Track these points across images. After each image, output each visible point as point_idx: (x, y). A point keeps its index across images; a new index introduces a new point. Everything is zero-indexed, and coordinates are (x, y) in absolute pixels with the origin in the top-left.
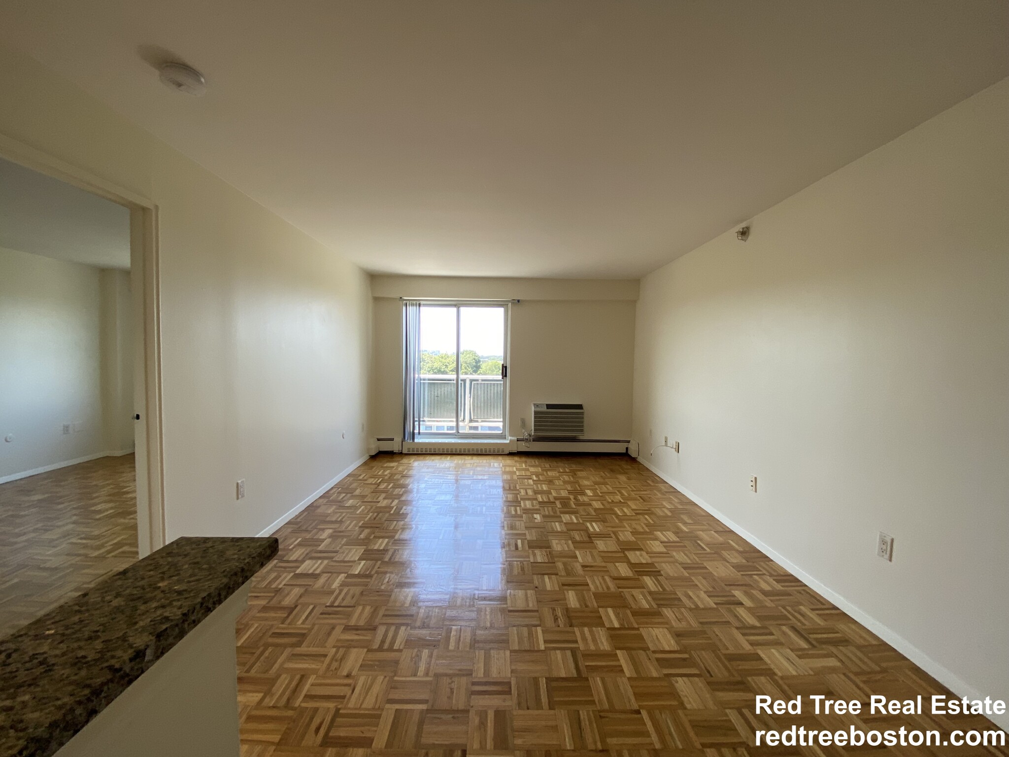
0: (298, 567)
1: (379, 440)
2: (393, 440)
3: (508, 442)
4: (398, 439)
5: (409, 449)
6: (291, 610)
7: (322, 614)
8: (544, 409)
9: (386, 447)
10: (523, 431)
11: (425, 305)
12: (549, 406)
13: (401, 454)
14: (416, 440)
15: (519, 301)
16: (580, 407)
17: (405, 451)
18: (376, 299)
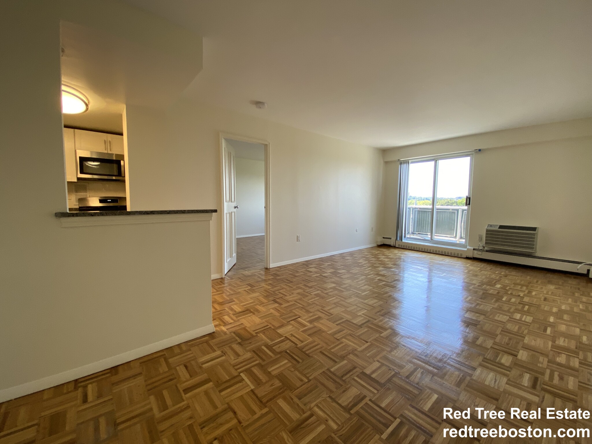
0: (309, 269)
1: (384, 238)
2: (391, 239)
3: (466, 250)
4: (393, 239)
5: (399, 245)
6: (296, 276)
7: (302, 280)
8: (497, 228)
9: (387, 242)
10: (480, 243)
11: (412, 162)
12: (501, 227)
13: (394, 247)
14: (403, 241)
15: (480, 150)
16: (534, 229)
17: (397, 246)
18: (386, 163)
